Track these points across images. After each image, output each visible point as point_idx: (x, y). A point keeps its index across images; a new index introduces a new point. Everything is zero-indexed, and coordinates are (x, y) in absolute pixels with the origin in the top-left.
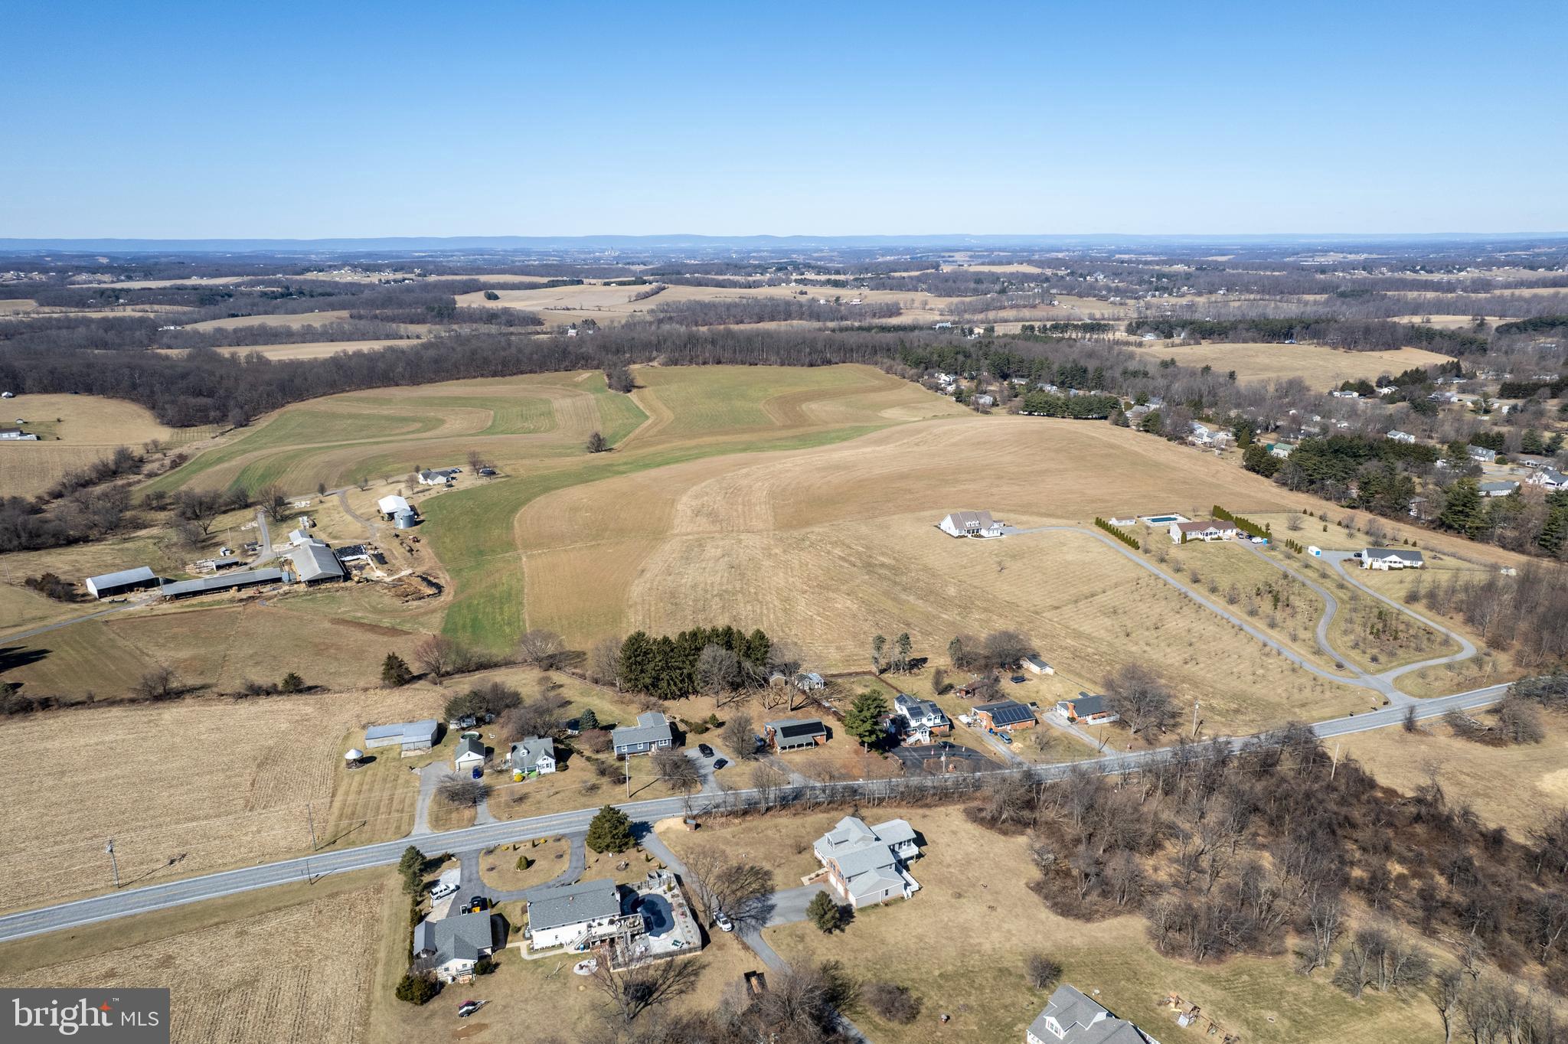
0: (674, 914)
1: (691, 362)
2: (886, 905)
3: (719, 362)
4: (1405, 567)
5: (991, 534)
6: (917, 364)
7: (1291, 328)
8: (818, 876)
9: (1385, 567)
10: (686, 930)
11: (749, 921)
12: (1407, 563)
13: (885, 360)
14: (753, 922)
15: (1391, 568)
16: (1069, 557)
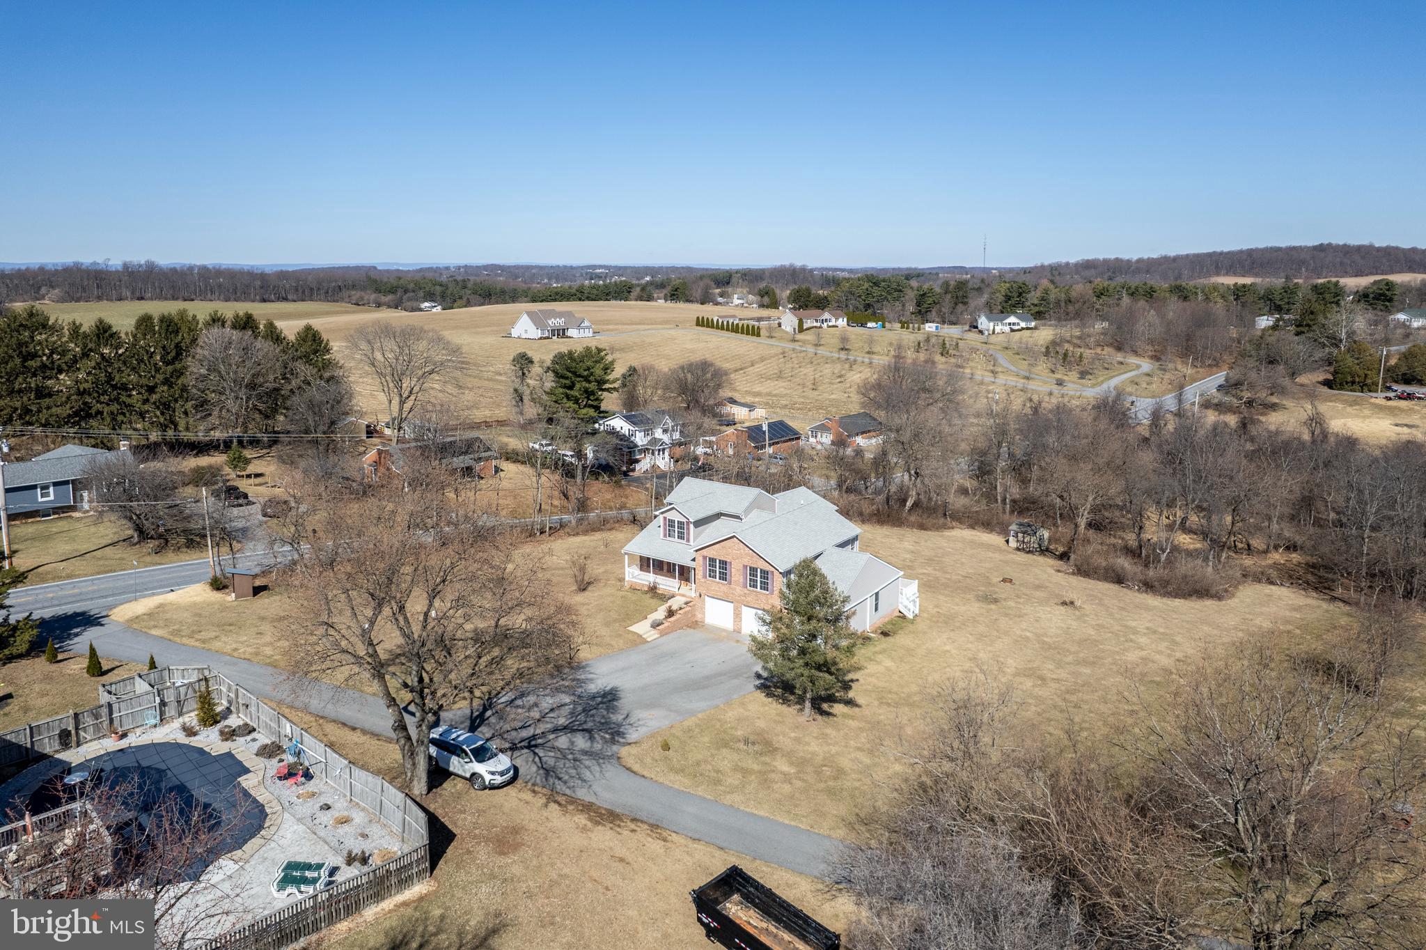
0: (247, 782)
1: (99, 298)
2: (885, 634)
3: (141, 298)
4: (1023, 329)
5: (582, 335)
6: (393, 290)
7: (730, 277)
8: (671, 613)
9: (1007, 329)
10: (326, 818)
11: (563, 741)
12: (1023, 325)
13: (354, 293)
14: (581, 742)
15: (1012, 330)
16: (689, 346)
